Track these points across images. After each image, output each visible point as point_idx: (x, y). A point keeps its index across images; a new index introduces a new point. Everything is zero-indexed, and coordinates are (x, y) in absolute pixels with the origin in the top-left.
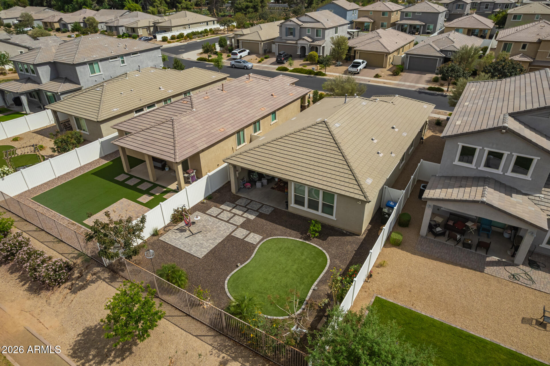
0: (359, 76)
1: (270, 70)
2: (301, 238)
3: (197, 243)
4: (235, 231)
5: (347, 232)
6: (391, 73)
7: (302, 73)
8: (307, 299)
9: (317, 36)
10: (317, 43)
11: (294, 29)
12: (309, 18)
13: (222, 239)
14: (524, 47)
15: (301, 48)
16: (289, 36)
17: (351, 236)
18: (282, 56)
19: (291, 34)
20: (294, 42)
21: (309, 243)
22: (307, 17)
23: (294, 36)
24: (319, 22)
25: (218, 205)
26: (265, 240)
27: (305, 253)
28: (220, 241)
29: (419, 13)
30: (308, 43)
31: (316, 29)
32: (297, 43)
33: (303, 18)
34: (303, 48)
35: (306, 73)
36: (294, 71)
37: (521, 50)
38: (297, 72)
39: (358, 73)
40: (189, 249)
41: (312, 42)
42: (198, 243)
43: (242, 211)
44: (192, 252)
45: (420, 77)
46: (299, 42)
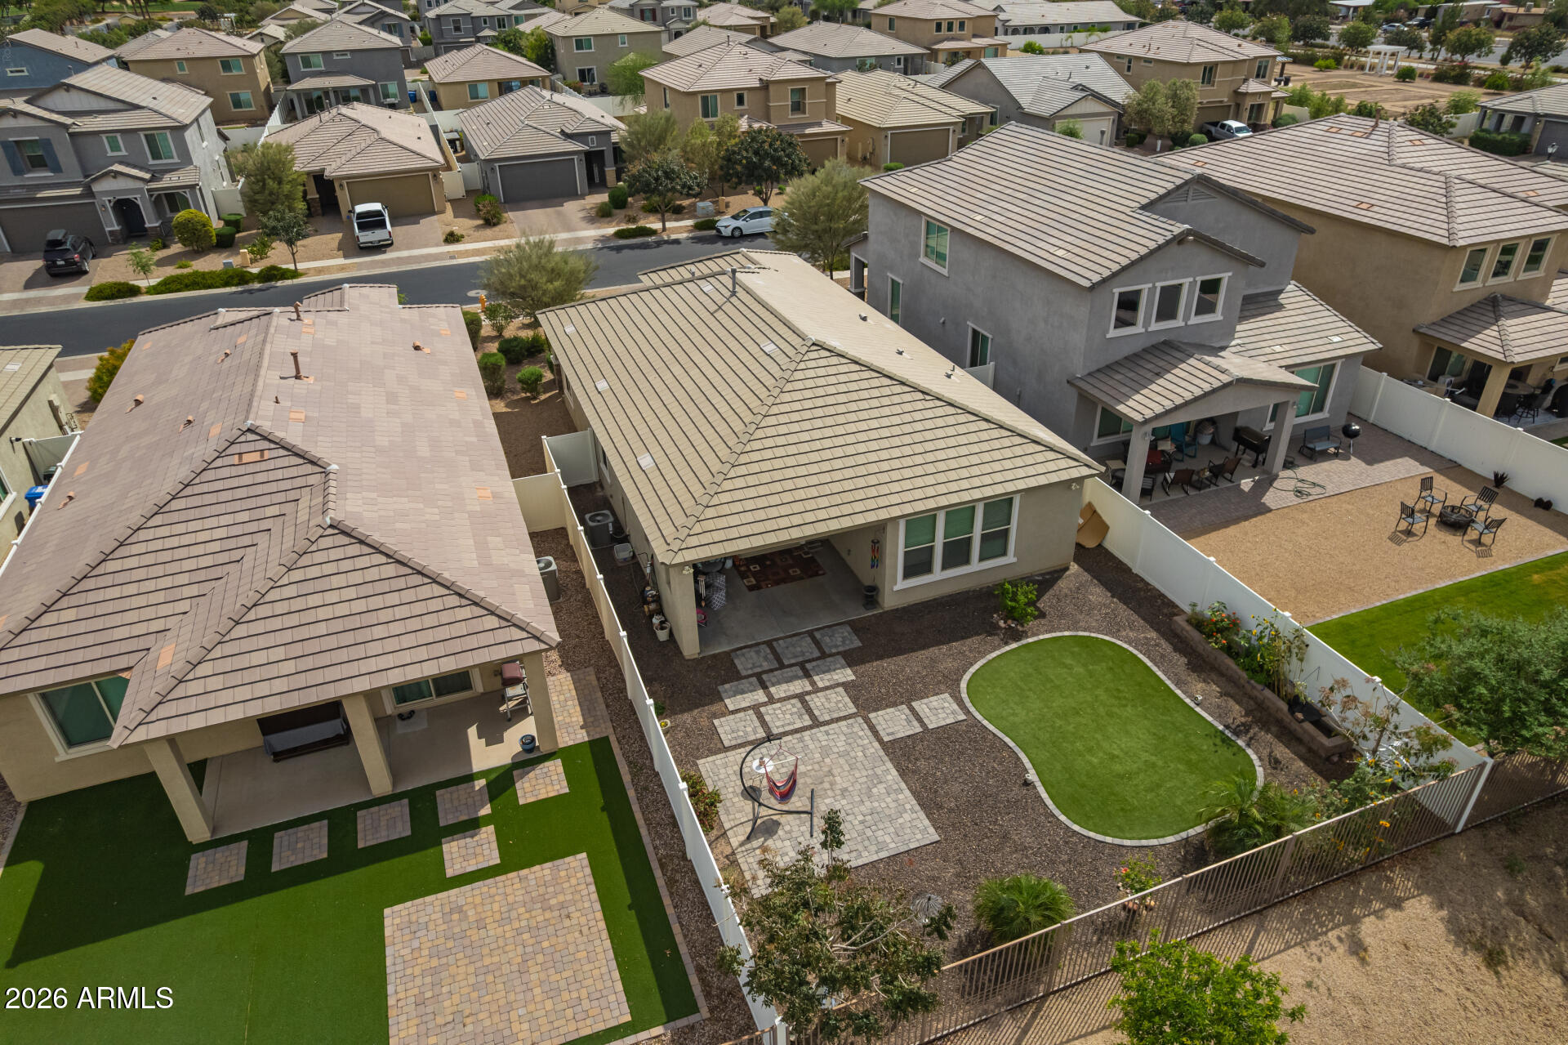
0: (398, 249)
1: (63, 307)
2: (1006, 644)
3: (862, 822)
4: (878, 728)
5: (1041, 575)
6: (480, 222)
7: (210, 287)
8: (1221, 728)
9: (156, 155)
10: (170, 181)
11: (46, 144)
12: (83, 95)
13: (889, 765)
14: (740, 100)
15: (113, 208)
16: (29, 171)
17: (1059, 577)
18: (68, 246)
19: (38, 163)
20: (77, 191)
21: (1035, 639)
22: (74, 93)
23: (57, 169)
24: (137, 107)
25: (715, 708)
26: (964, 695)
27: (1069, 661)
28: (894, 772)
29: (343, 52)
30: (139, 185)
31: (142, 135)
32: (89, 193)
33: (61, 100)
34: (126, 209)
35: (226, 284)
36: (173, 286)
37: (737, 107)
38: (188, 287)
39: (391, 244)
40: (873, 848)
41: (153, 179)
42: (860, 818)
43: (797, 678)
44: (893, 847)
45: (559, 214)
46: (96, 188)
